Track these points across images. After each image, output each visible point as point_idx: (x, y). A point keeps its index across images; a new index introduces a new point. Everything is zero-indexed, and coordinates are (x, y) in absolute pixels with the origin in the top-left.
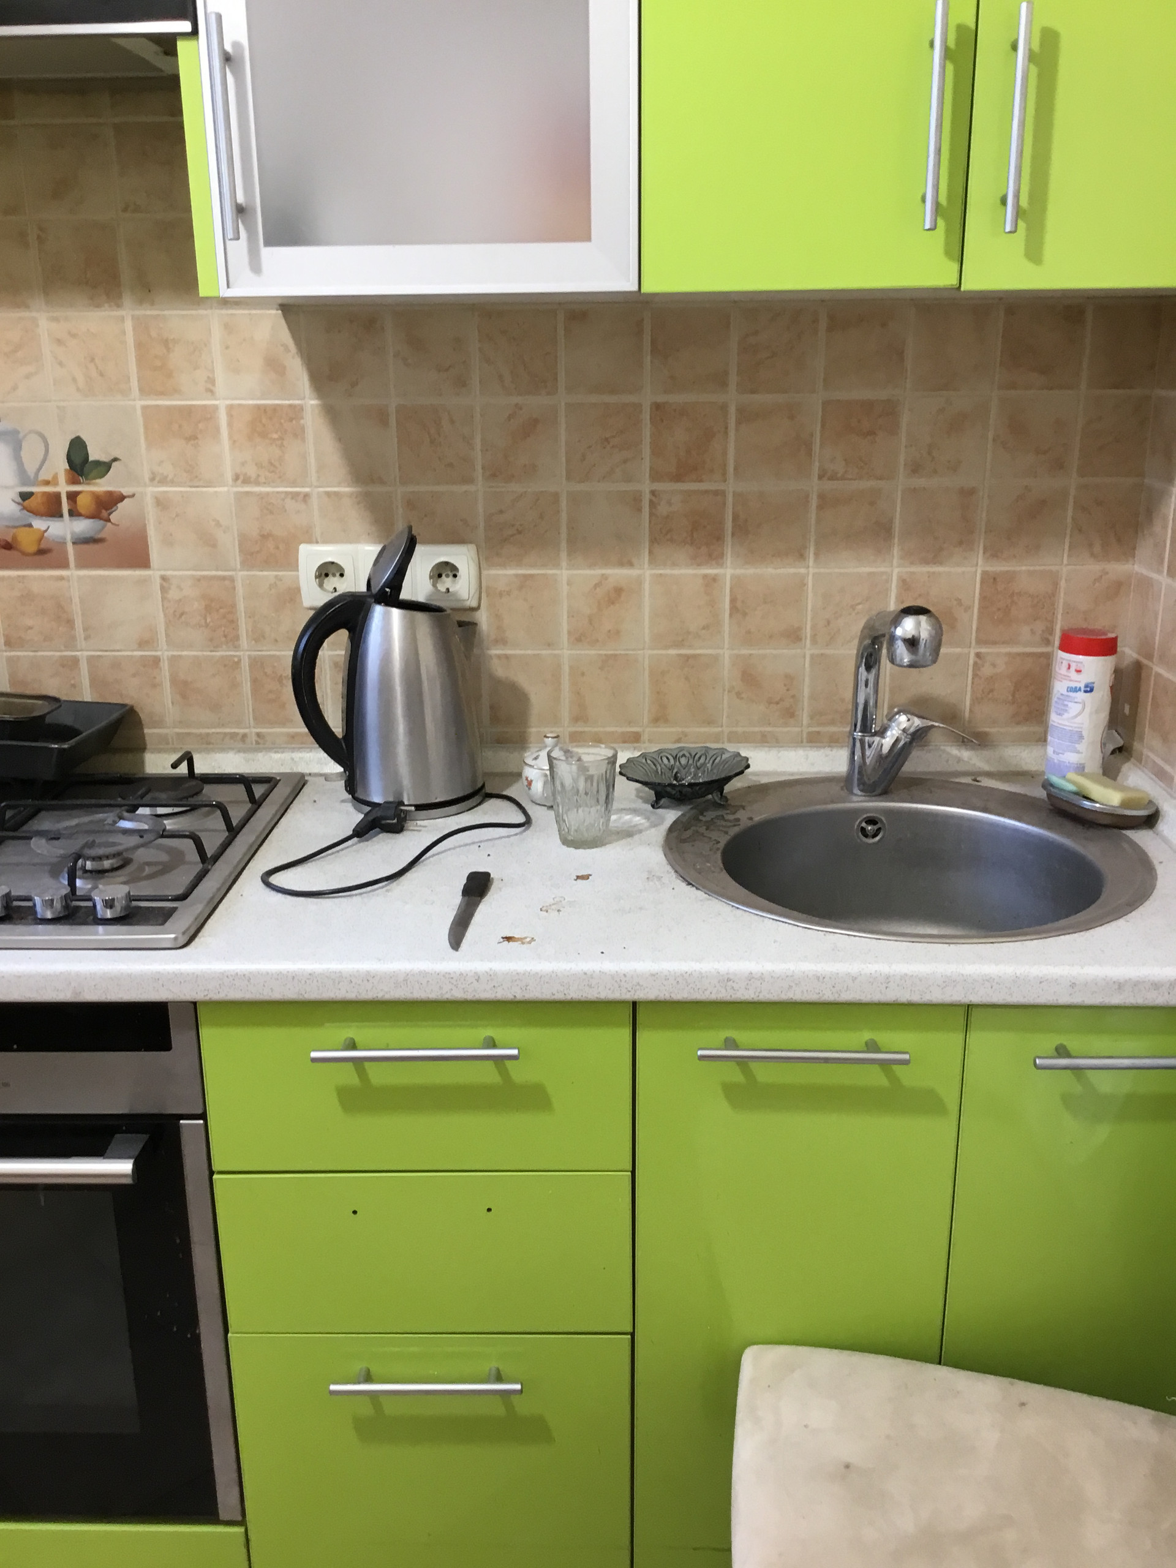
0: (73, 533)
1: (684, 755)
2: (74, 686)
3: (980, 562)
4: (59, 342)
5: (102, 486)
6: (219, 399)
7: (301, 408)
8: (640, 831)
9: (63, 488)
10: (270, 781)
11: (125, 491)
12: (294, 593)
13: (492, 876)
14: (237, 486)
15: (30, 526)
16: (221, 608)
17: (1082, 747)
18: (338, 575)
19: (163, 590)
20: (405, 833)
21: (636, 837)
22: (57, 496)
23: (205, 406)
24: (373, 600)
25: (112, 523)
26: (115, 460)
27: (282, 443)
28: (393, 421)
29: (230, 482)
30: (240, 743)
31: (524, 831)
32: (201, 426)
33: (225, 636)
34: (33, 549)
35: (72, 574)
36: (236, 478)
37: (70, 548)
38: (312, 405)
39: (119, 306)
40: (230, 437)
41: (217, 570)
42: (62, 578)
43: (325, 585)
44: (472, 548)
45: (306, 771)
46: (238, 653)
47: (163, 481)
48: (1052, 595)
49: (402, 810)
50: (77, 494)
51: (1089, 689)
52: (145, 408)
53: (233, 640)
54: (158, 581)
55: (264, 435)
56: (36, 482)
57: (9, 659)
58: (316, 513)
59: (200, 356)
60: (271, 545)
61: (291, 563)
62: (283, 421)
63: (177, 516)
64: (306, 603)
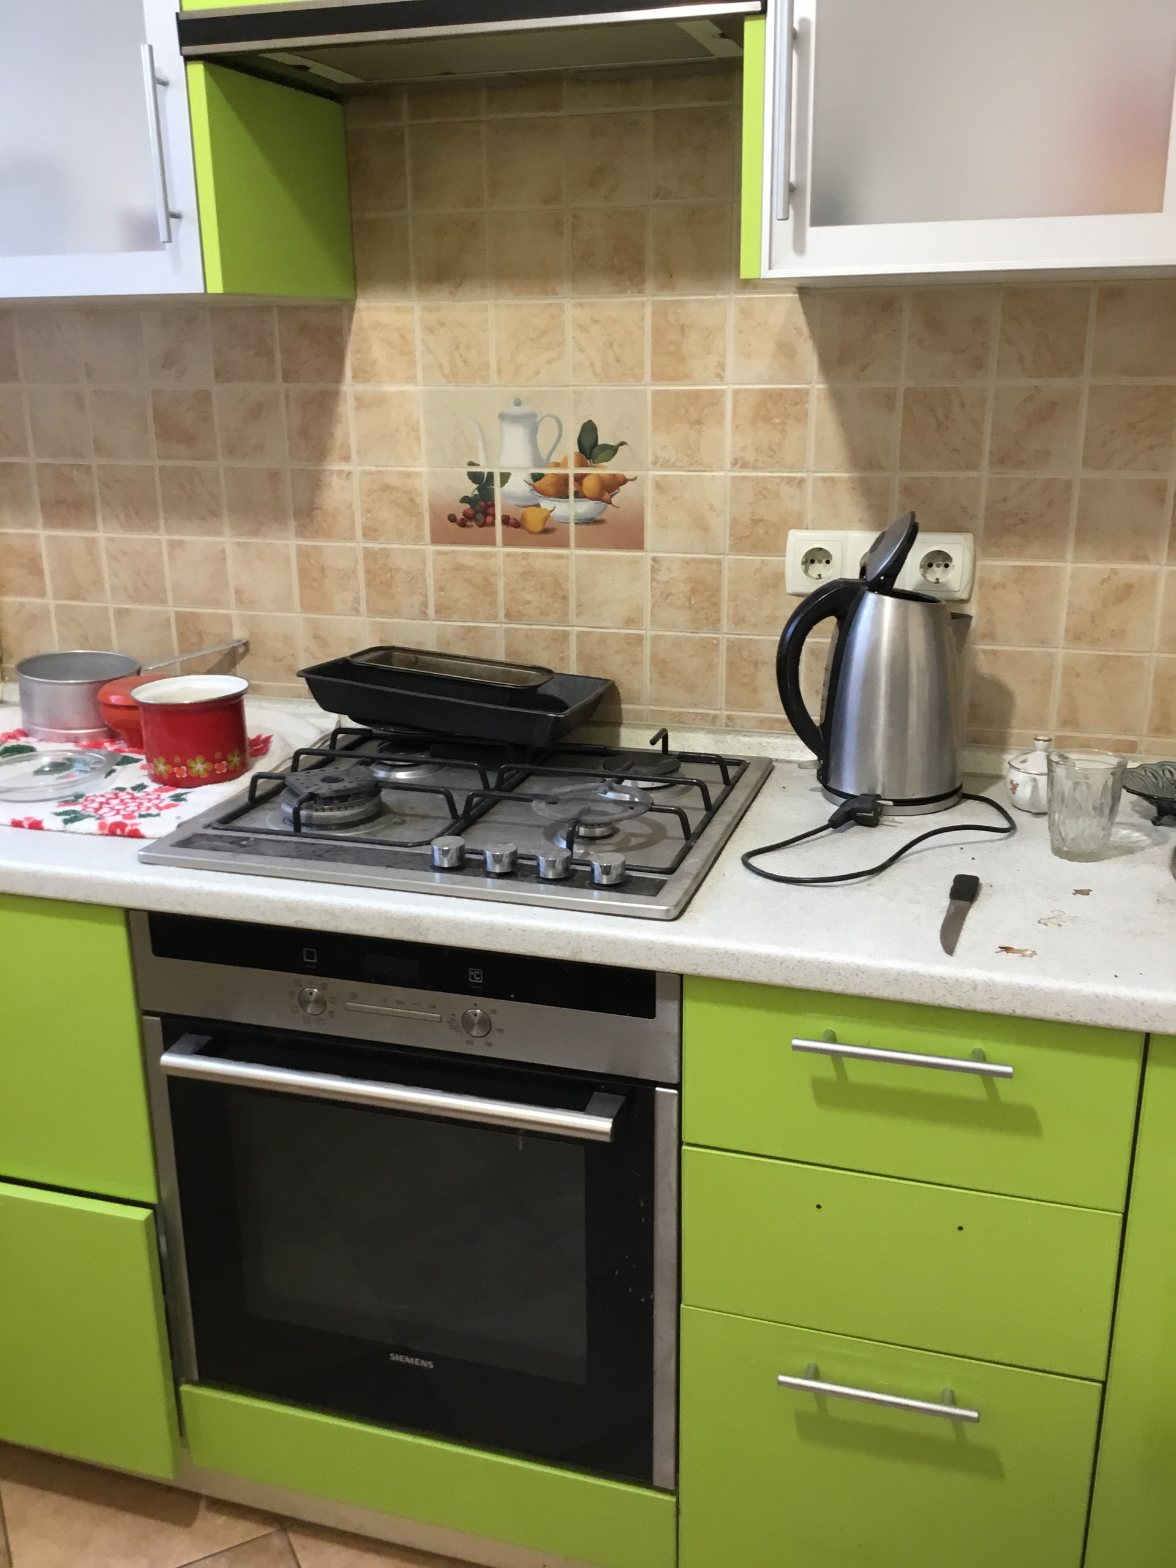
0: (576, 514)
2: (562, 659)
4: (583, 328)
5: (607, 469)
6: (727, 384)
7: (807, 392)
8: (1142, 849)
9: (572, 471)
10: (741, 764)
11: (628, 474)
12: (779, 577)
13: (981, 881)
14: (734, 471)
15: (538, 506)
16: (706, 591)
18: (824, 561)
19: (654, 570)
20: (880, 827)
21: (1138, 855)
22: (565, 479)
23: (714, 391)
24: (867, 588)
25: (613, 505)
26: (622, 444)
27: (783, 428)
28: (900, 402)
29: (728, 465)
30: (710, 724)
31: (1009, 837)
32: (706, 411)
33: (707, 619)
34: (539, 528)
35: (571, 553)
36: (735, 463)
37: (572, 527)
38: (818, 389)
39: (641, 292)
40: (734, 419)
41: (706, 553)
42: (561, 557)
43: (809, 572)
44: (969, 537)
45: (773, 757)
46: (716, 636)
47: (666, 465)
49: (879, 804)
50: (584, 476)
52: (656, 393)
53: (714, 623)
54: (650, 562)
55: (767, 419)
56: (547, 464)
57: (507, 631)
58: (809, 498)
59: (713, 342)
60: (761, 530)
61: (779, 548)
62: (787, 406)
63: (674, 499)
64: (790, 588)
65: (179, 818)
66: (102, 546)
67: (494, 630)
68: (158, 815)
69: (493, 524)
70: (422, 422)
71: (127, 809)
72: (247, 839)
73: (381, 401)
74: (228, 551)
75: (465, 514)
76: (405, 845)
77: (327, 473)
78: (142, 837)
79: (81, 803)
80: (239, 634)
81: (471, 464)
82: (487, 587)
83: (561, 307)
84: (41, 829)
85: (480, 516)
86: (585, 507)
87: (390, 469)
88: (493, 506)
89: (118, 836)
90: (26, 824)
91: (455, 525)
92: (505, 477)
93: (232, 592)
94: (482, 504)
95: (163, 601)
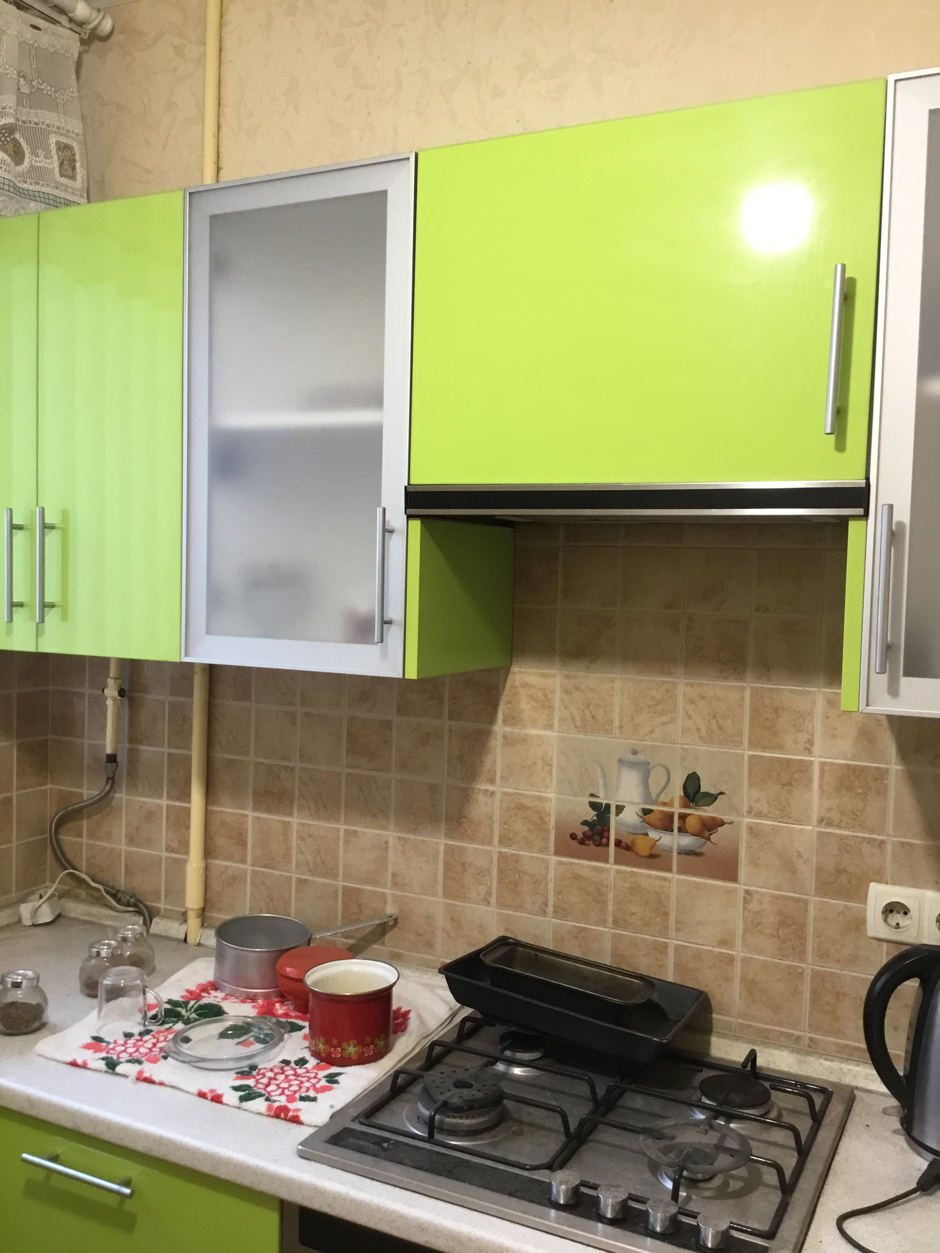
0: (679, 845)
2: (660, 966)
4: (691, 701)
5: (708, 812)
6: (815, 757)
7: (886, 771)
9: (677, 810)
10: (826, 1092)
11: (726, 818)
12: (860, 923)
14: (819, 827)
15: (647, 835)
16: (793, 924)
18: (902, 912)
19: (745, 901)
22: (671, 816)
23: (802, 761)
25: (711, 842)
26: (722, 793)
27: (865, 798)
29: (815, 823)
30: (794, 1044)
32: (796, 776)
33: (793, 949)
34: (647, 853)
35: (674, 877)
36: (821, 821)
37: (675, 854)
38: (896, 770)
39: (742, 679)
40: (821, 786)
41: (794, 892)
42: (665, 879)
43: (889, 920)
45: (854, 1084)
46: (802, 965)
47: (759, 815)
50: (687, 815)
52: (751, 757)
53: (801, 955)
54: (742, 894)
55: (850, 789)
56: (656, 803)
57: (614, 936)
58: (889, 858)
59: (803, 723)
60: (844, 878)
61: (862, 897)
62: (869, 780)
63: (766, 843)
64: (871, 933)
65: (332, 1107)
66: (295, 827)
67: (602, 933)
68: (314, 1099)
69: (607, 845)
70: (555, 760)
71: (291, 1088)
72: (387, 1140)
73: (524, 740)
74: (391, 844)
75: (584, 834)
76: (523, 1167)
77: (476, 791)
78: (300, 1123)
79: (254, 1077)
80: (391, 909)
81: (592, 795)
82: (598, 896)
83: (675, 685)
84: (221, 1102)
85: (597, 837)
86: (687, 841)
87: (527, 792)
88: (609, 830)
89: (282, 1119)
90: (209, 1096)
91: (575, 843)
92: (620, 809)
93: (389, 875)
94: (599, 828)
95: (335, 876)
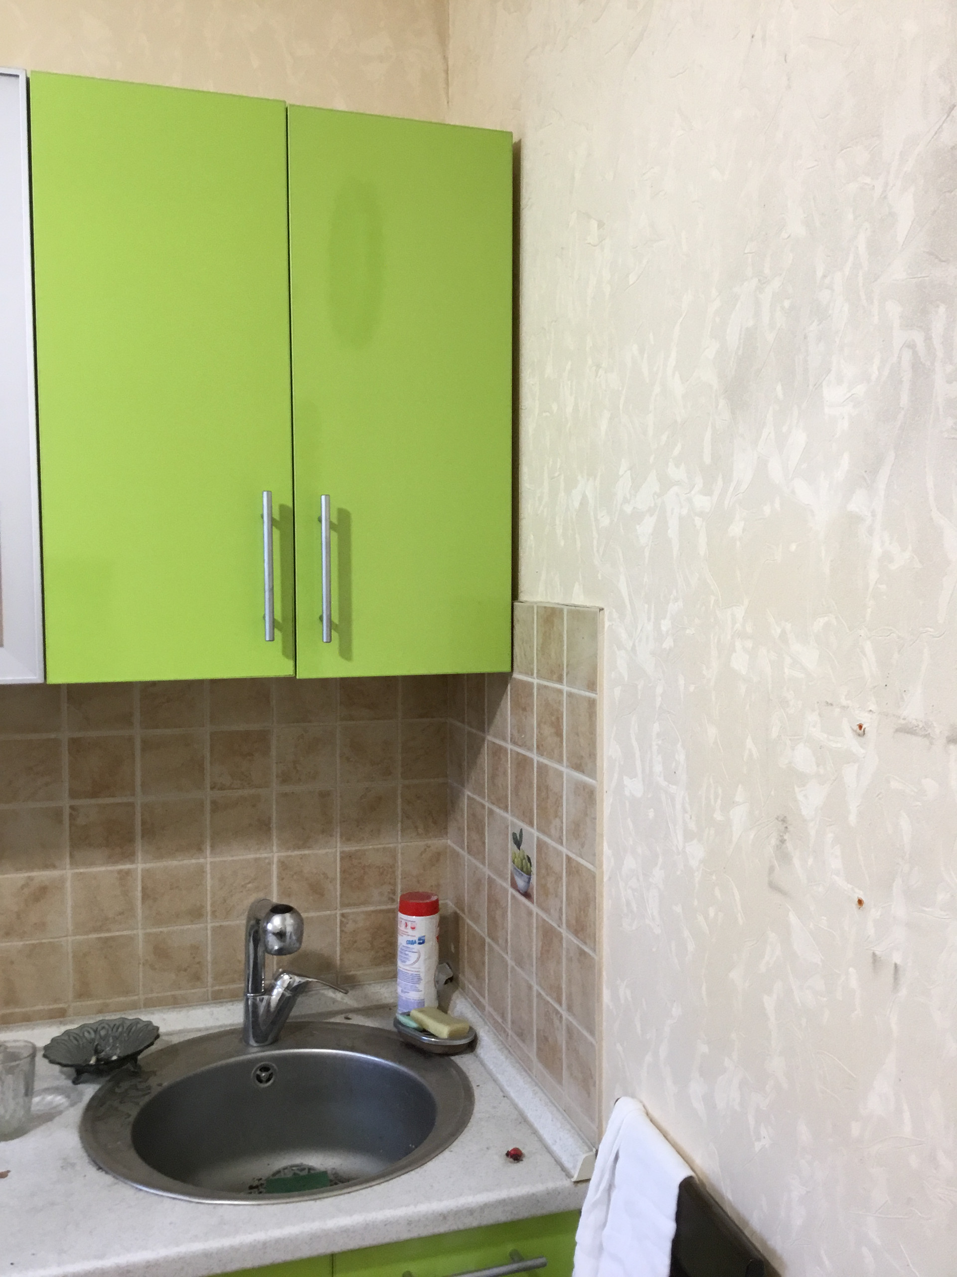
1: (103, 1028)
3: (339, 845)
8: (60, 1113)
17: (421, 986)
21: (56, 1120)
48: (393, 867)
51: (422, 941)
